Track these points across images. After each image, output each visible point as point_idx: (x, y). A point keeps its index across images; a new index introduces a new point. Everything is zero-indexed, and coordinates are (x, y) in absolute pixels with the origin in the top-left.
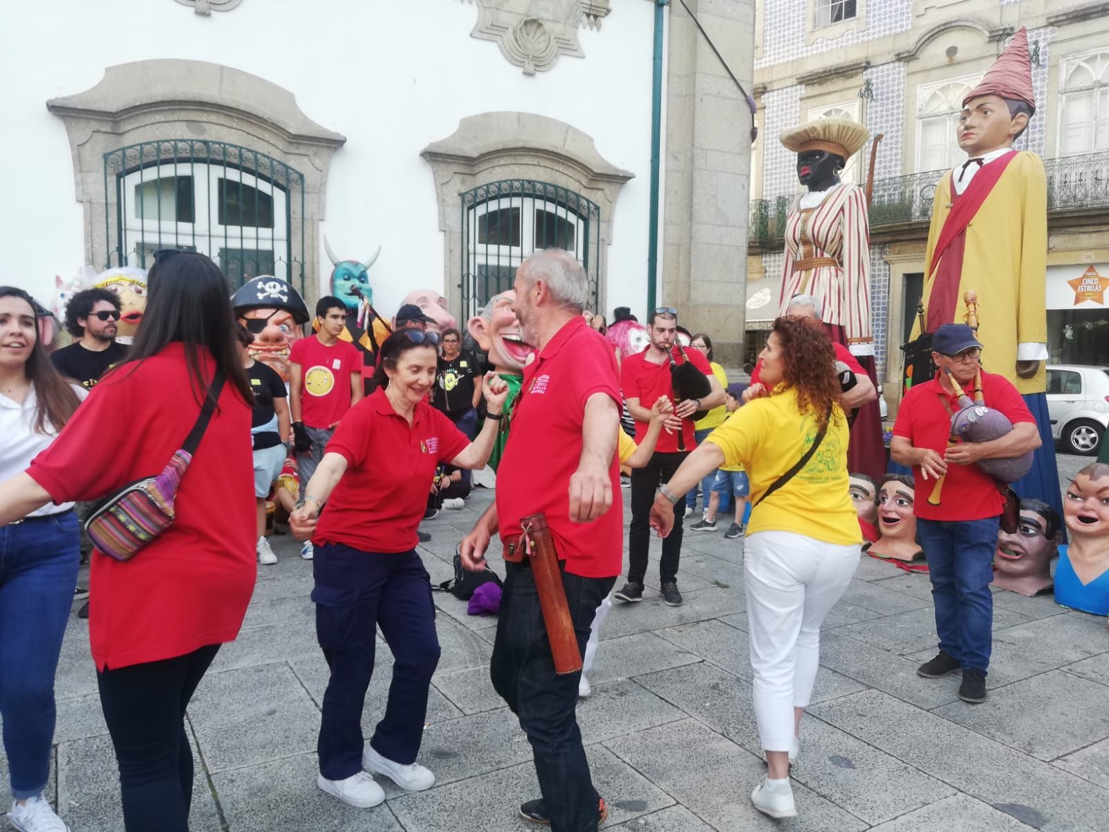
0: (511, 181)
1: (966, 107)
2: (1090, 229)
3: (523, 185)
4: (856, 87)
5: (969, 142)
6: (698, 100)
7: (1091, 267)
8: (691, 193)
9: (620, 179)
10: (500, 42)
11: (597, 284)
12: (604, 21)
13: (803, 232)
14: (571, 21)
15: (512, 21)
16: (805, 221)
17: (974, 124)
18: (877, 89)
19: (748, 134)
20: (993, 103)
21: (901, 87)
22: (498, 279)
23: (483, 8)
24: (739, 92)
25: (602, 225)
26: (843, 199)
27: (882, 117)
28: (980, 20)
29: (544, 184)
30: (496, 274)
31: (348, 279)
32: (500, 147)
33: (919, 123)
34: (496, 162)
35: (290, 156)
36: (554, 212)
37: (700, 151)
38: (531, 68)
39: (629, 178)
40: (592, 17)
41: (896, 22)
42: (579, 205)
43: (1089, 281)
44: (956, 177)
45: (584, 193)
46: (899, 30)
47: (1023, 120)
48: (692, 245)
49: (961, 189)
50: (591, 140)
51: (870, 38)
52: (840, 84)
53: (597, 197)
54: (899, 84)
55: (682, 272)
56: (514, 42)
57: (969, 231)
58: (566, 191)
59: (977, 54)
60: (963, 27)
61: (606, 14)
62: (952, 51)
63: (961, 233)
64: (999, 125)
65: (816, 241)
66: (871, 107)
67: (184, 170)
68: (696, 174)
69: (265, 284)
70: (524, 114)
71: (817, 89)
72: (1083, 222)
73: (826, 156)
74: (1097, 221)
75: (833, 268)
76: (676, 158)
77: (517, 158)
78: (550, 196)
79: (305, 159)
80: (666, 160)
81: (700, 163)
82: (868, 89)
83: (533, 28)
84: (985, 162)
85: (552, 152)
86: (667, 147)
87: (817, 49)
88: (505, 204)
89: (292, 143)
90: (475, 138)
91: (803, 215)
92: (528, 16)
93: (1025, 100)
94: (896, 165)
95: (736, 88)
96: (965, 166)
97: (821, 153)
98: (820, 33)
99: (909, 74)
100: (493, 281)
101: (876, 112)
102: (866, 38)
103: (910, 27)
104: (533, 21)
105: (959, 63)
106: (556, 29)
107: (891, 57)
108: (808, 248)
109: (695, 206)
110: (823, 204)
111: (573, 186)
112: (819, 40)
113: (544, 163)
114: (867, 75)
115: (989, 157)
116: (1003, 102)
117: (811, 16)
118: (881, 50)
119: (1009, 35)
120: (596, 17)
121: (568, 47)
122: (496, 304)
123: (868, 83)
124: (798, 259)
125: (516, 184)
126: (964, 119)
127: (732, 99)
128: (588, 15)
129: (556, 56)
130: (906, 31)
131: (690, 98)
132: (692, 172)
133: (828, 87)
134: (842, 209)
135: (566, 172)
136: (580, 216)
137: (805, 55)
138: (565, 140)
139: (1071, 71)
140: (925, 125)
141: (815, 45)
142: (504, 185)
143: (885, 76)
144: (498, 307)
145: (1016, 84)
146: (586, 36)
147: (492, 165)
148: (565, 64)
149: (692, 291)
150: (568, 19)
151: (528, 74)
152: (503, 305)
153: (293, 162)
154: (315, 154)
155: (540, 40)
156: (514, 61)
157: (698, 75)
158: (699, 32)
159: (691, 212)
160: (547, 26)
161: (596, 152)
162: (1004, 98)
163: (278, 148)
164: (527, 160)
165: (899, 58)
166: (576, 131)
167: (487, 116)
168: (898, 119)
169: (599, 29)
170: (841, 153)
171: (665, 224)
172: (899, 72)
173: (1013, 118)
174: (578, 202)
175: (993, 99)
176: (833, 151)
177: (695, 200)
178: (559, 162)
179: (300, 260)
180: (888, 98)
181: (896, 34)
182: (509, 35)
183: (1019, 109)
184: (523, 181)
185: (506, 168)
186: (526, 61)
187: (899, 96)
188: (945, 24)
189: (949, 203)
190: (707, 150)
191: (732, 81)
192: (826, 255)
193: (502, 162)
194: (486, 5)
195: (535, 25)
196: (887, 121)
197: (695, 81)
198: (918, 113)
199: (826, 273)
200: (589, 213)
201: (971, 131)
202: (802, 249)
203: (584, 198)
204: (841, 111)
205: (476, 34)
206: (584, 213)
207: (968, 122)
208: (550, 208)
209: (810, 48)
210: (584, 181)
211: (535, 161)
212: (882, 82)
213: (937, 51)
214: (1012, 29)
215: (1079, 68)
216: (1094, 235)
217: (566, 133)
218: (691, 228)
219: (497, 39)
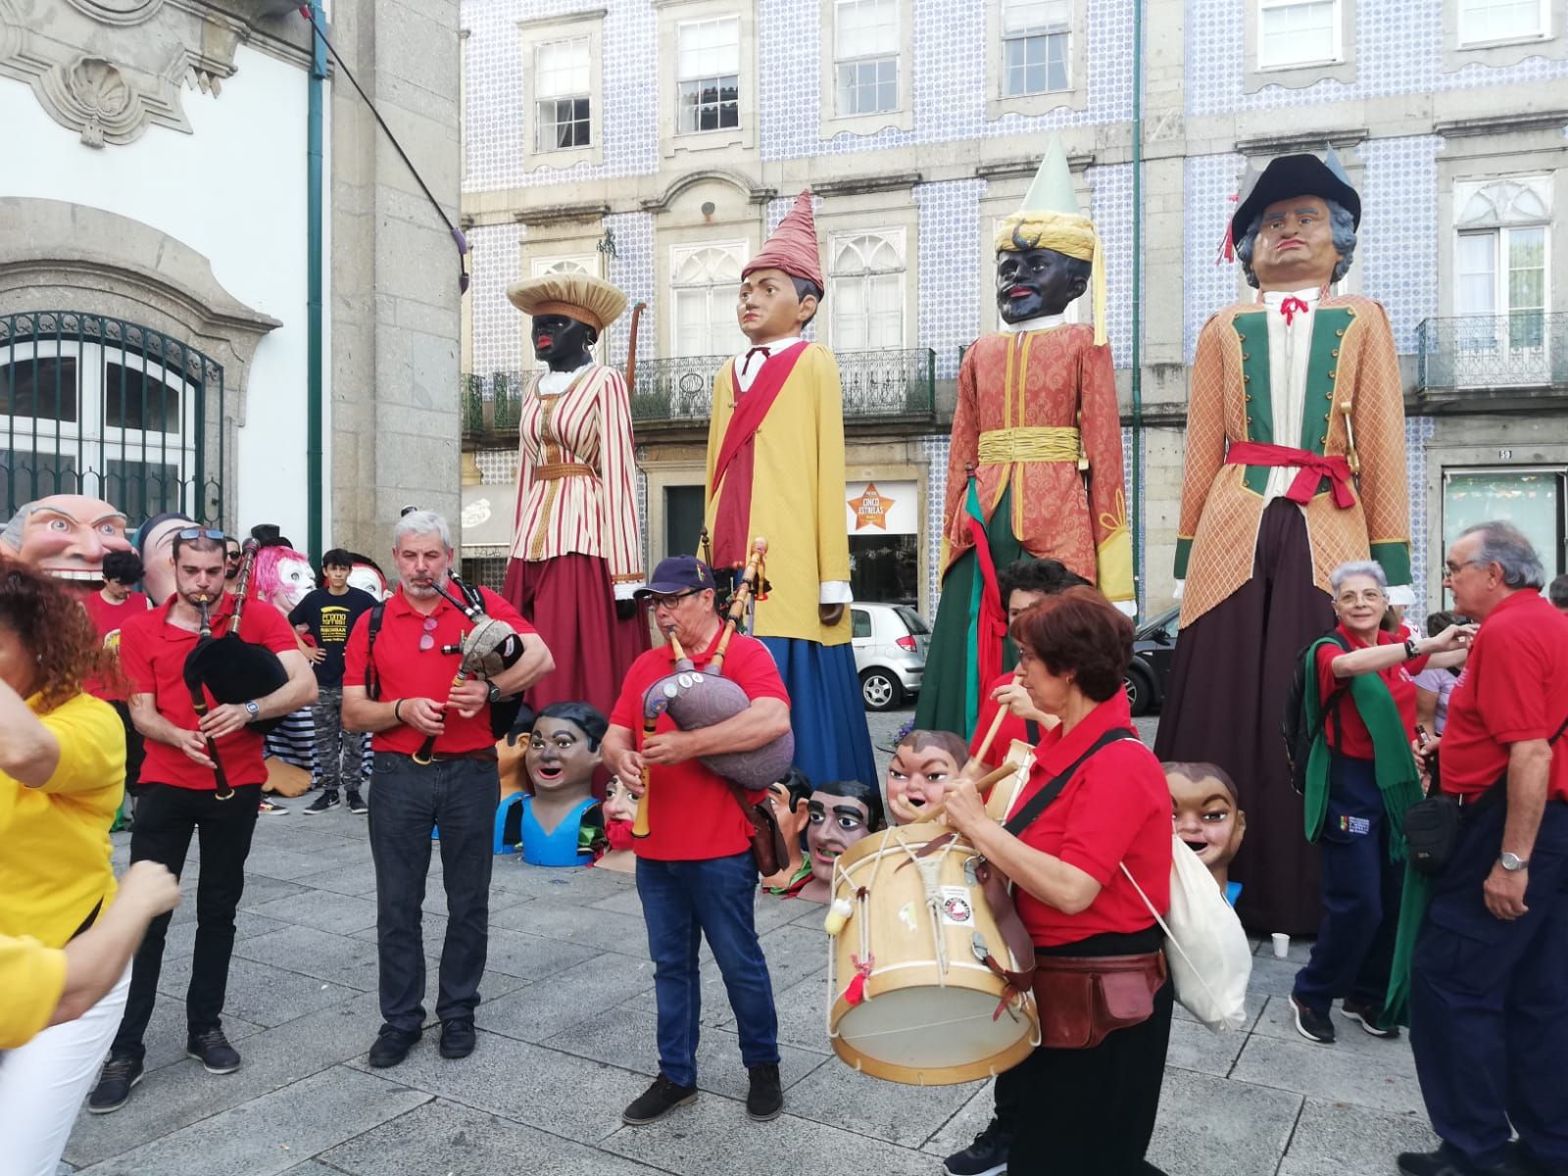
0: (59, 313)
1: (747, 280)
2: (869, 440)
3: (81, 322)
4: (593, 237)
5: (753, 325)
6: (380, 223)
7: (871, 485)
8: (374, 357)
9: (259, 327)
10: (36, 85)
11: (221, 488)
12: (226, 85)
13: (546, 427)
14: (168, 74)
15: (59, 55)
16: (547, 412)
17: (757, 304)
18: (620, 243)
19: (456, 281)
20: (777, 279)
21: (650, 244)
22: (34, 474)
24: (441, 221)
25: (228, 395)
26: (597, 386)
27: (627, 280)
28: (739, 175)
29: (122, 323)
30: (29, 465)
32: (38, 255)
33: (674, 294)
34: (28, 280)
36: (141, 369)
37: (385, 298)
38: (96, 136)
39: (273, 327)
40: (204, 75)
41: (641, 161)
42: (185, 360)
43: (870, 502)
44: (739, 369)
45: (194, 342)
46: (644, 172)
47: (811, 304)
48: (379, 436)
49: (746, 384)
50: (206, 262)
51: (610, 175)
52: (573, 229)
53: (218, 352)
54: (647, 240)
55: (362, 474)
56: (64, 90)
57: (757, 438)
58: (163, 337)
59: (738, 215)
60: (720, 181)
61: (229, 75)
62: (708, 208)
63: (749, 441)
64: (785, 307)
65: (563, 439)
66: (614, 266)
68: (380, 330)
70: (83, 207)
71: (541, 233)
72: (860, 431)
73: (573, 324)
74: (873, 431)
75: (588, 478)
76: (348, 304)
77: (70, 276)
78: (134, 343)
80: (333, 305)
81: (385, 315)
82: (609, 242)
83: (99, 75)
84: (773, 353)
85: (136, 273)
86: (333, 286)
87: (541, 178)
88: (47, 349)
91: (544, 403)
92: (90, 53)
93: (813, 281)
94: (648, 345)
95: (436, 215)
96: (749, 356)
97: (566, 320)
98: (542, 159)
99: (659, 230)
100: (22, 479)
101: (620, 273)
102: (603, 175)
103: (657, 170)
104: (100, 63)
105: (717, 224)
106: (141, 81)
107: (636, 205)
108: (554, 449)
109: (381, 378)
110: (571, 390)
111: (176, 331)
112: (543, 168)
113: (119, 289)
114: (607, 223)
115: (777, 347)
116: (789, 280)
117: (530, 135)
118: (624, 195)
119: (772, 198)
120: (211, 75)
121: (161, 112)
122: (29, 518)
123: (609, 234)
124: (540, 464)
125: (68, 319)
126: (745, 295)
127: (430, 228)
128: (198, 71)
129: (142, 123)
130: (653, 174)
131: (369, 220)
132: (375, 327)
133: (556, 232)
134: (597, 398)
135: (163, 308)
136: (189, 379)
137: (524, 184)
138: (159, 257)
139: (840, 252)
140: (681, 297)
141: (537, 175)
142: (44, 320)
143: (630, 227)
144: (34, 523)
145: (802, 259)
146: (192, 99)
147: (21, 284)
148: (155, 138)
149: (379, 503)
150: (163, 69)
151: (91, 145)
152: (45, 520)
155: (113, 94)
156: (63, 120)
157: (380, 189)
158: (379, 126)
159: (375, 386)
160: (126, 74)
161: (216, 282)
162: (790, 275)
164: (90, 282)
165: (646, 207)
166: (180, 246)
167: (9, 200)
168: (648, 286)
169: (216, 94)
170: (591, 323)
171: (334, 400)
172: (647, 226)
173: (801, 300)
174: (185, 357)
175: (777, 274)
176: (581, 318)
177: (380, 368)
178: (150, 291)
180: (634, 257)
181: (640, 177)
182: (54, 77)
183: (807, 291)
184: (82, 314)
185: (49, 292)
186: (86, 122)
187: (648, 256)
188: (699, 173)
189: (731, 401)
190: (395, 297)
191: (430, 205)
192: (578, 460)
193: (42, 281)
195: (103, 71)
196: (634, 286)
197: (374, 196)
198: (671, 281)
199: (579, 485)
200: (204, 375)
201: (754, 311)
202: (544, 450)
203: (194, 351)
204: (576, 265)
206: (196, 374)
207: (750, 299)
208: (134, 362)
209: (530, 176)
210: (195, 324)
211: (105, 286)
212: (627, 236)
213: (690, 205)
214: (776, 192)
215: (847, 250)
216: (872, 448)
217: (162, 247)
218: (375, 408)
219: (33, 79)
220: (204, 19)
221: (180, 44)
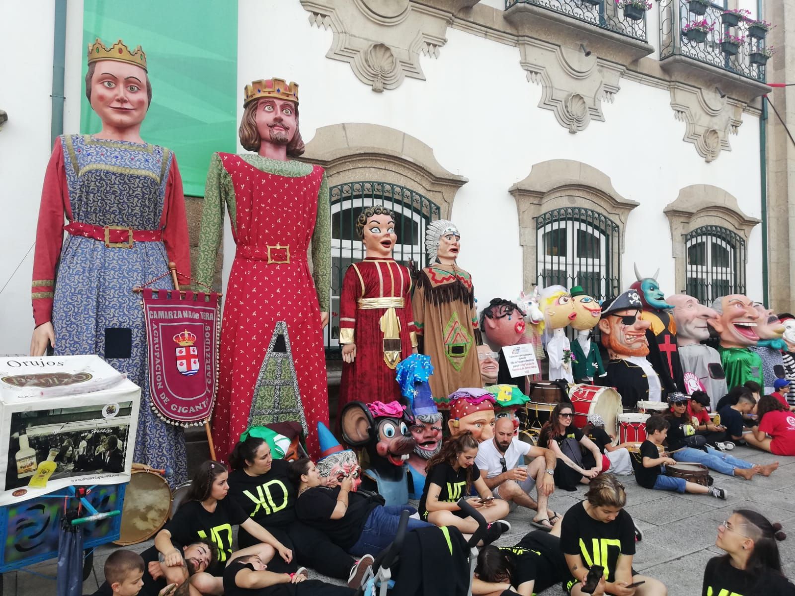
0: (707, 226)
6: (789, 175)
8: (788, 232)
9: (754, 223)
10: (696, 143)
12: (739, 129)
14: (726, 130)
15: (701, 130)
23: (689, 124)
31: (652, 290)
35: (611, 215)
36: (721, 244)
37: (791, 206)
38: (709, 158)
39: (758, 223)
42: (732, 239)
45: (736, 232)
48: (790, 263)
50: (736, 200)
53: (743, 235)
56: (703, 143)
58: (731, 232)
61: (740, 125)
67: (563, 225)
68: (790, 219)
69: (632, 295)
70: (707, 185)
76: (773, 210)
77: (709, 212)
78: (719, 234)
79: (617, 216)
80: (769, 211)
81: (791, 213)
86: (769, 203)
88: (699, 240)
89: (614, 207)
90: (687, 201)
92: (710, 128)
104: (714, 130)
106: (721, 134)
109: (790, 239)
111: (731, 228)
120: (736, 127)
121: (724, 145)
125: (709, 228)
128: (733, 126)
129: (720, 151)
131: (783, 174)
132: (788, 219)
135: (729, 220)
136: (734, 247)
138: (725, 200)
146: (732, 138)
148: (722, 155)
149: (791, 292)
150: (726, 128)
151: (708, 162)
153: (612, 217)
154: (622, 213)
155: (715, 141)
156: (702, 155)
157: (789, 162)
160: (718, 133)
163: (606, 210)
164: (712, 213)
166: (730, 195)
167: (691, 187)
169: (737, 134)
174: (735, 238)
179: (617, 278)
182: (701, 140)
186: (707, 154)
194: (691, 122)
195: (713, 133)
197: (786, 164)
200: (736, 243)
203: (738, 235)
205: (686, 139)
208: (719, 242)
210: (737, 225)
211: (717, 214)
217: (725, 197)
218: (788, 253)
219: (695, 141)
220: (736, 106)
221: (729, 117)
